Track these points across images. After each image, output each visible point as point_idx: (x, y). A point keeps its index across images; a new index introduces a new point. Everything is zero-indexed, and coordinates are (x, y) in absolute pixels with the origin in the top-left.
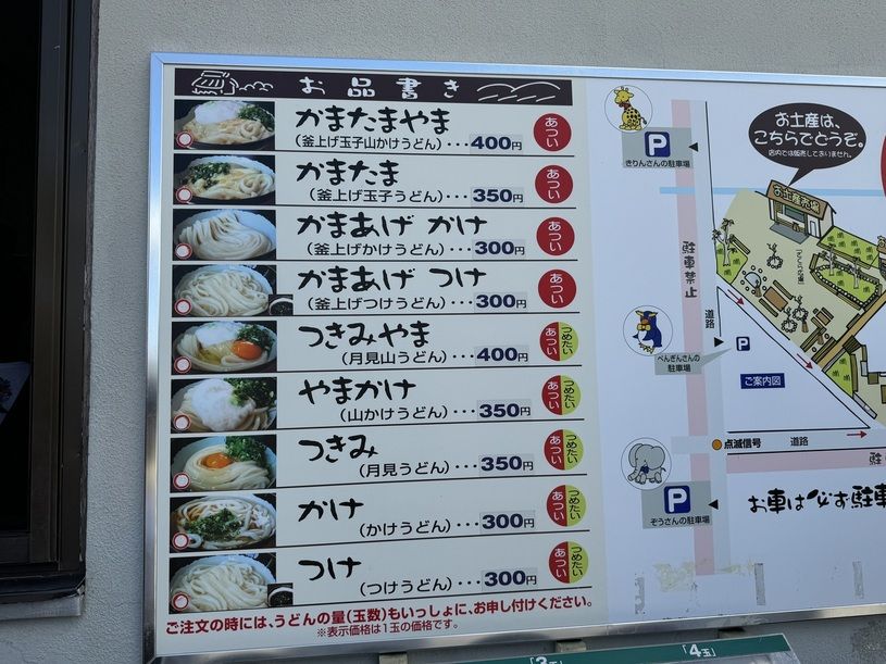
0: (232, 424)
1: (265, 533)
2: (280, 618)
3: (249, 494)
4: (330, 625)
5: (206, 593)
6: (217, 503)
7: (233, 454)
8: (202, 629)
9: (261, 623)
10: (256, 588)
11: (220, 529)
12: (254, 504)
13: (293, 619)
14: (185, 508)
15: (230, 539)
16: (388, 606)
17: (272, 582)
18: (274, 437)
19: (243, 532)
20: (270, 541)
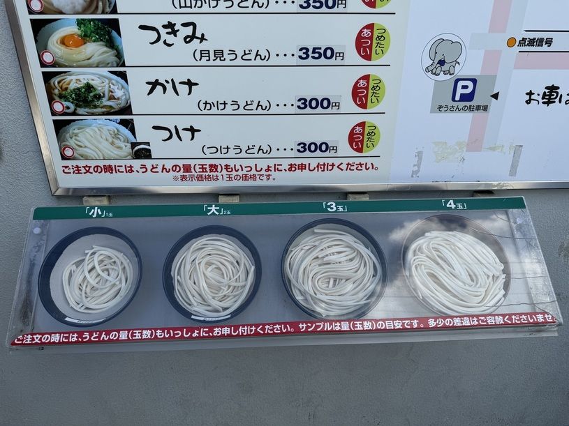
0: (79, 8)
1: (123, 104)
2: (143, 166)
3: (104, 71)
4: (181, 173)
5: (85, 147)
6: (81, 77)
7: (85, 36)
8: (88, 171)
9: (130, 170)
10: (122, 145)
11: (86, 98)
12: (110, 80)
13: (153, 168)
14: (55, 81)
15: (96, 107)
16: (224, 162)
17: (134, 141)
18: (116, 21)
19: (105, 102)
20: (127, 109)
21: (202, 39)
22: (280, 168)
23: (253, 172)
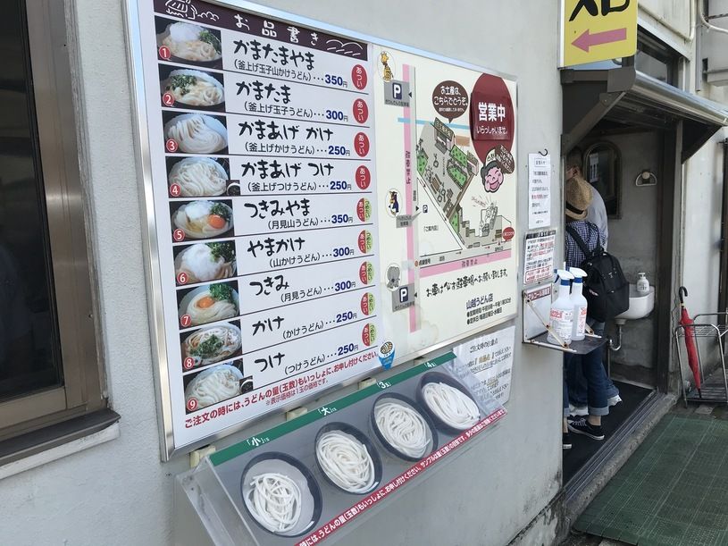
0: (212, 276)
1: (236, 346)
2: (247, 400)
3: (225, 323)
4: (272, 397)
5: (206, 395)
6: (208, 332)
7: (215, 297)
8: (206, 419)
9: (237, 406)
10: (233, 384)
11: (211, 349)
12: (229, 328)
13: (254, 398)
14: (189, 339)
15: (217, 355)
16: (297, 378)
17: (242, 377)
18: (237, 281)
19: (224, 349)
20: (239, 352)
21: (286, 286)
22: (330, 371)
23: (316, 380)
